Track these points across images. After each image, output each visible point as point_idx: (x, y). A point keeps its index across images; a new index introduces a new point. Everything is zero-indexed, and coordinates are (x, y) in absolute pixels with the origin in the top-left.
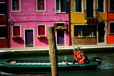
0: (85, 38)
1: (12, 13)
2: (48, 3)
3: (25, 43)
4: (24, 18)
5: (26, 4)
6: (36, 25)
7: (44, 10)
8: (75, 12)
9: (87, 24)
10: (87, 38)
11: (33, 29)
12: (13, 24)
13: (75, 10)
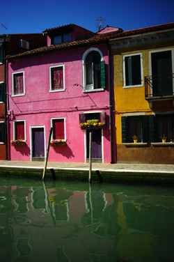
0: (148, 145)
1: (12, 98)
2: (69, 73)
3: (31, 152)
4: (30, 107)
5: (32, 80)
6: (48, 119)
7: (63, 88)
8: (125, 87)
9: (153, 114)
10: (155, 146)
11: (44, 127)
12: (14, 118)
13: (125, 80)
